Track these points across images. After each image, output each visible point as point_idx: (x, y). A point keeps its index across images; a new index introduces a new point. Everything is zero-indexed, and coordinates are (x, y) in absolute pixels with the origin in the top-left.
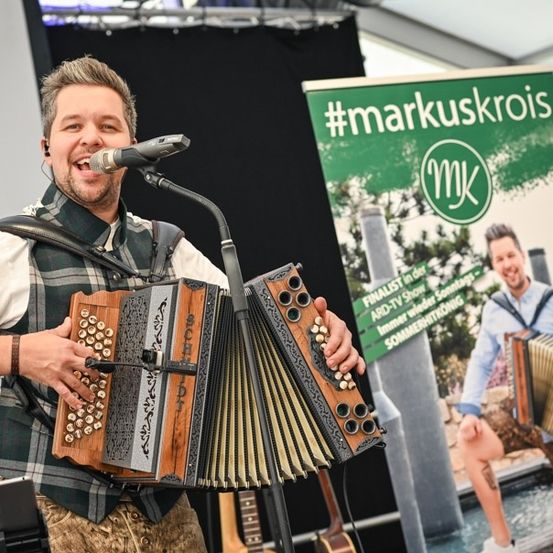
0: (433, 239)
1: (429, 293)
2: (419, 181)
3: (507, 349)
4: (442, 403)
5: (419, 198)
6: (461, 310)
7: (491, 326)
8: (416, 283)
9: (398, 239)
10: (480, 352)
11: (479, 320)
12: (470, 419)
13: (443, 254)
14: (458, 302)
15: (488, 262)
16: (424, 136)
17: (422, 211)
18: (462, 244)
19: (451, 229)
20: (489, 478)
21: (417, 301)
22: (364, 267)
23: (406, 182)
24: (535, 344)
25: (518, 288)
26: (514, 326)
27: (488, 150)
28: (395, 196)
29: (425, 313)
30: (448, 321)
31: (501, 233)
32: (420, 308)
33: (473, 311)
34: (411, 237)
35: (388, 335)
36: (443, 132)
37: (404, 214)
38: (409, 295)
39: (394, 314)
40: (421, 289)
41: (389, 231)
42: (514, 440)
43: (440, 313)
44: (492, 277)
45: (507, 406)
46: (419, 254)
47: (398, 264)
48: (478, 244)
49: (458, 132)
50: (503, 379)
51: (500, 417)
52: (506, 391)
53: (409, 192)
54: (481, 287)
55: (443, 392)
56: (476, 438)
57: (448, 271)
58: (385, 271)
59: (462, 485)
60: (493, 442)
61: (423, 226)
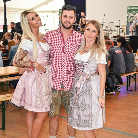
0: (132, 16)
2: (132, 12)
3: (135, 23)
7: (134, 22)
10: (133, 23)
13: (132, 17)
15: (135, 18)
16: (133, 10)
18: (134, 17)
19: (133, 15)
21: (130, 20)
23: (131, 12)
24: (137, 23)
25: (136, 20)
26: (135, 22)
27: (137, 11)
28: (130, 13)
30: (132, 21)
31: (136, 16)
34: (131, 16)
35: (128, 21)
36: (135, 9)
41: (130, 15)
44: (135, 19)
45: (134, 27)
46: (131, 17)
47: (130, 17)
48: (135, 17)
49: (136, 9)
52: (134, 26)
54: (134, 19)
55: (130, 25)
56: (131, 28)
58: (129, 18)
59: (130, 31)
61: (132, 15)
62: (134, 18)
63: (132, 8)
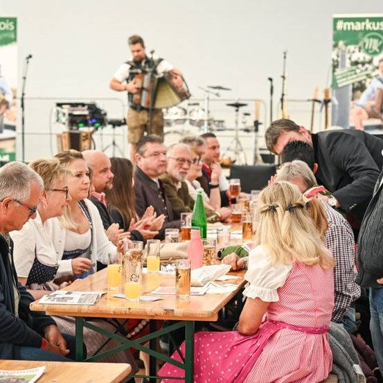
0: (361, 60)
1: (356, 74)
2: (361, 44)
4: (351, 103)
5: (360, 48)
6: (365, 80)
8: (352, 71)
9: (350, 58)
10: (368, 91)
11: (370, 83)
12: (360, 108)
13: (363, 64)
14: (365, 77)
15: (377, 68)
16: (365, 32)
17: (360, 51)
18: (370, 62)
19: (368, 58)
20: (361, 124)
21: (351, 75)
22: (338, 65)
28: (352, 48)
29: (352, 79)
30: (360, 82)
32: (351, 77)
33: (368, 80)
34: (354, 58)
35: (341, 83)
36: (369, 31)
37: (354, 52)
38: (349, 74)
39: (343, 78)
40: (353, 73)
41: (348, 55)
42: (372, 115)
43: (359, 79)
44: (378, 72)
45: (372, 107)
46: (356, 63)
47: (348, 65)
50: (373, 99)
51: (369, 109)
52: (373, 103)
53: (357, 46)
54: (373, 74)
55: (353, 99)
56: (360, 113)
57: (364, 68)
60: (365, 115)
61: (360, 56)
62: (373, 70)
63: (359, 26)
